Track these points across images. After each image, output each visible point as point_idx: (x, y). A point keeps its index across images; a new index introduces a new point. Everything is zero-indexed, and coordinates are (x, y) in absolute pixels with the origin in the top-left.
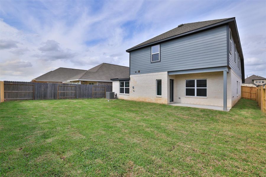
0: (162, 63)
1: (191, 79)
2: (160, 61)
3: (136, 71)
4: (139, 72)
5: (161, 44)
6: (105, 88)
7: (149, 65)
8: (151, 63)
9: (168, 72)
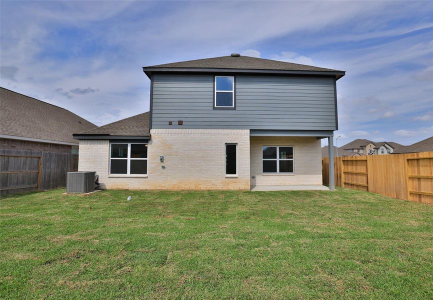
0: (238, 112)
1: (272, 145)
2: (235, 109)
3: (170, 120)
4: (180, 123)
5: (237, 76)
6: (38, 162)
7: (208, 112)
8: (214, 108)
9: (251, 131)
